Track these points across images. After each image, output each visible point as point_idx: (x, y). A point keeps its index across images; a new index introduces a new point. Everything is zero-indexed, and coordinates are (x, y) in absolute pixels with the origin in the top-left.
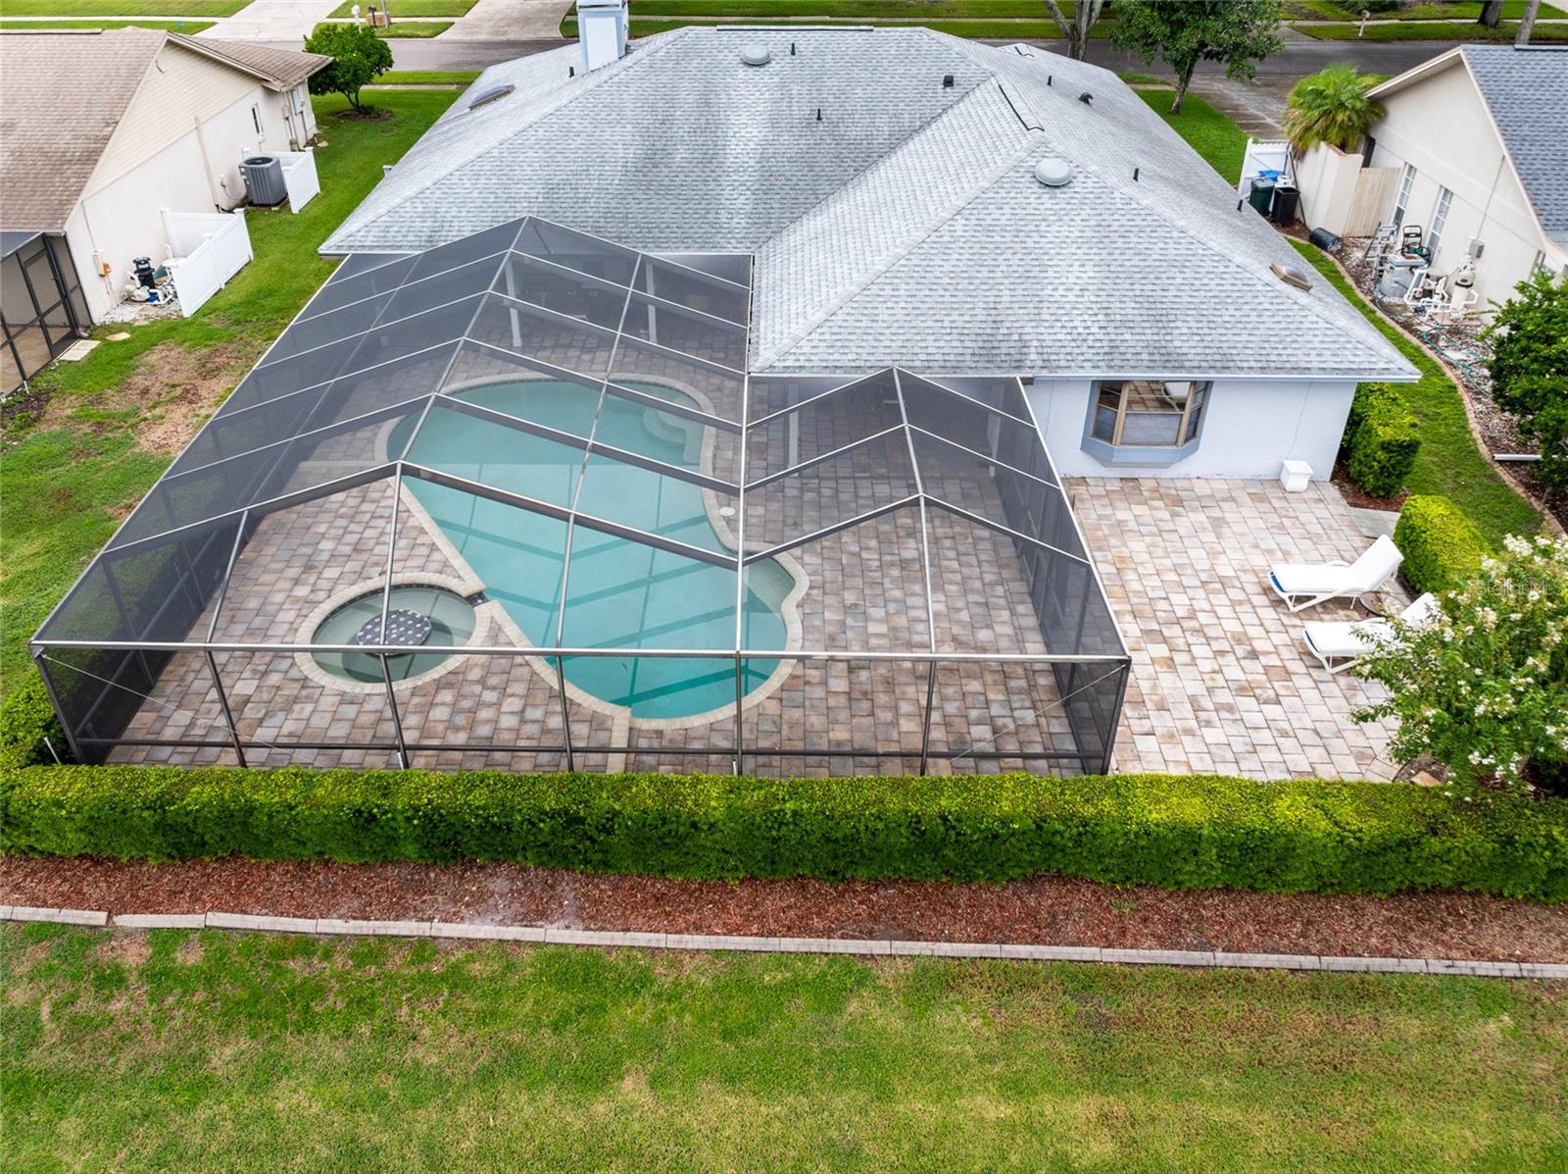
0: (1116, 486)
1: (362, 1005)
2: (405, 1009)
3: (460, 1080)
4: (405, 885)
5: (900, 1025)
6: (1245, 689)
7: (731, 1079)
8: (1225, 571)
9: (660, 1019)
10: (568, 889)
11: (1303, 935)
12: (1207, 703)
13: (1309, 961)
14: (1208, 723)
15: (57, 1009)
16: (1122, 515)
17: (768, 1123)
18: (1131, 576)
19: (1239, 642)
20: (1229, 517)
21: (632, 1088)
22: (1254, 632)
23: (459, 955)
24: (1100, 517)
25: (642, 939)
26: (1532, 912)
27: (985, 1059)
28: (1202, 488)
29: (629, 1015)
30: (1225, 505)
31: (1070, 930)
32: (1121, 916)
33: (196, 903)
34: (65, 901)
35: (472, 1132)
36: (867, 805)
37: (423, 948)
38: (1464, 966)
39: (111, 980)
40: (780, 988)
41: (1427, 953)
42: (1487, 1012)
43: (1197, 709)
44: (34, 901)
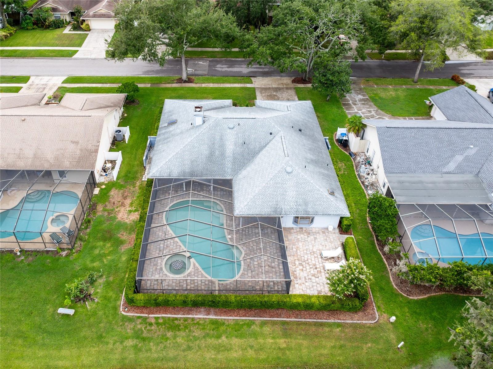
0: (298, 230)
1: (186, 327)
2: (192, 328)
3: (201, 337)
4: (189, 310)
5: (259, 330)
6: (313, 275)
7: (236, 337)
8: (315, 250)
9: (227, 329)
10: (212, 310)
11: (315, 316)
12: (307, 278)
13: (315, 320)
14: (307, 282)
15: (145, 328)
16: (299, 237)
17: (242, 343)
18: (298, 251)
19: (314, 266)
20: (318, 237)
21: (224, 338)
22: (317, 263)
23: (198, 320)
24: (295, 237)
25: (223, 317)
26: (348, 313)
27: (270, 334)
28: (314, 231)
29: (222, 328)
30: (317, 234)
31: (283, 316)
32: (290, 314)
33: (160, 313)
34: (141, 313)
35: (204, 344)
36: (254, 300)
37: (193, 319)
38: (336, 321)
39: (151, 324)
40: (242, 324)
41: (332, 319)
42: (338, 327)
43: (305, 279)
44: (137, 313)
